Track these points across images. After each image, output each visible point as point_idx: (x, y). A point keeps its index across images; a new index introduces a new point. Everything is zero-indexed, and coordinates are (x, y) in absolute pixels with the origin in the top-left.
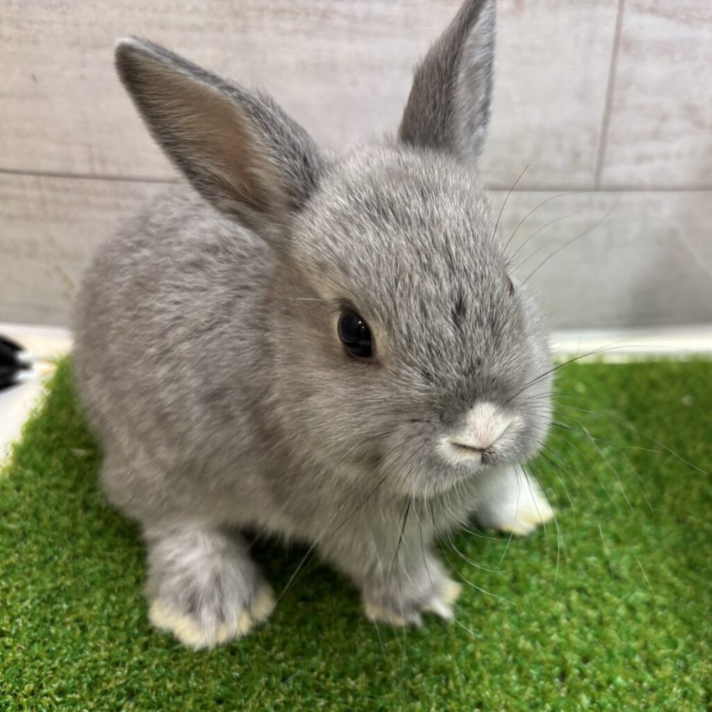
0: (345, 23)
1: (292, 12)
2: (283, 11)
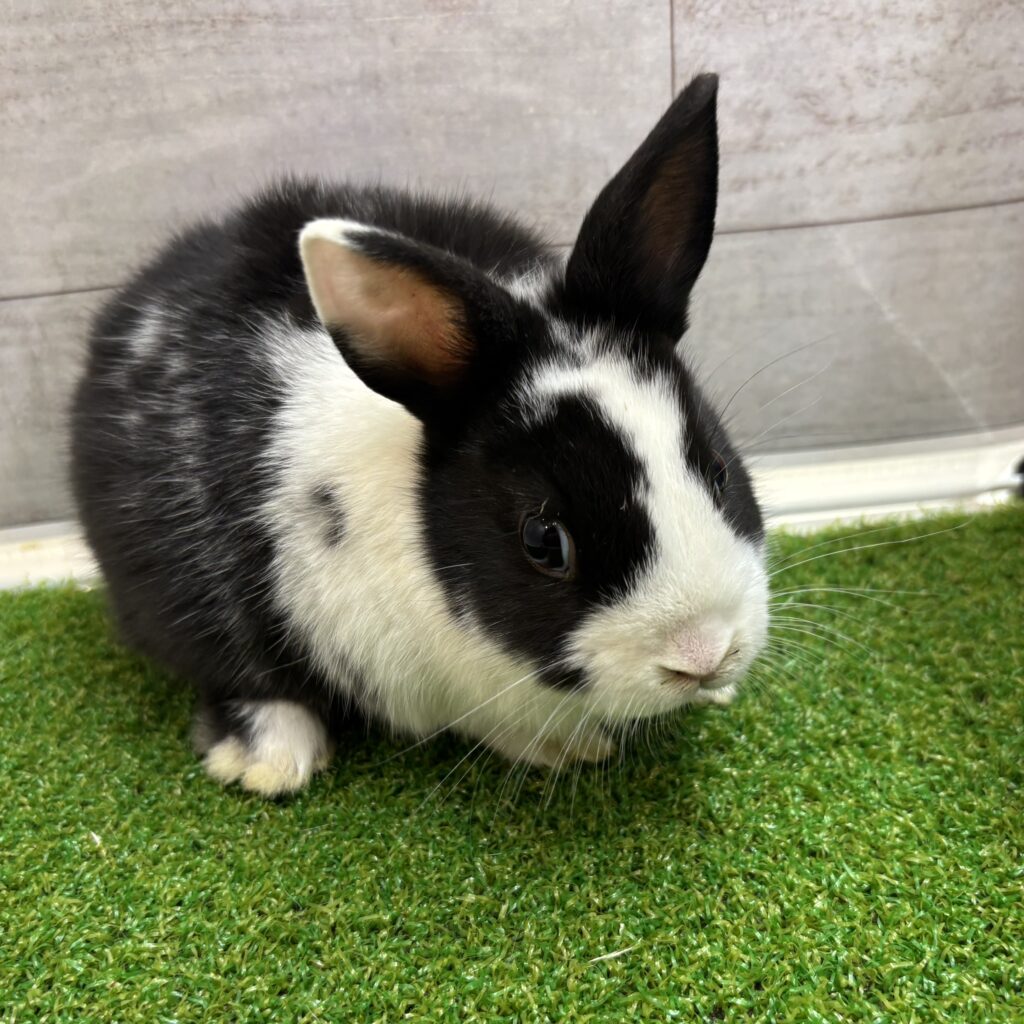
0: (266, 27)
1: (192, 22)
2: (180, 23)
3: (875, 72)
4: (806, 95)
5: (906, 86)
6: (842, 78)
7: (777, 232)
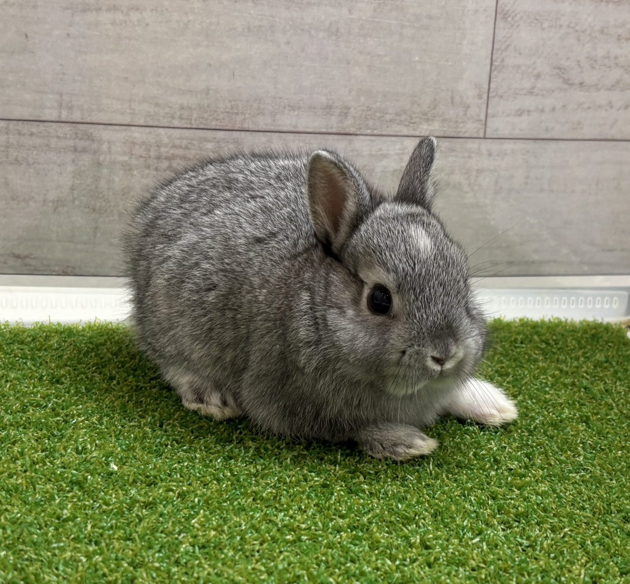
3: (595, 61)
4: (559, 68)
5: (611, 70)
6: (578, 61)
7: (538, 141)
